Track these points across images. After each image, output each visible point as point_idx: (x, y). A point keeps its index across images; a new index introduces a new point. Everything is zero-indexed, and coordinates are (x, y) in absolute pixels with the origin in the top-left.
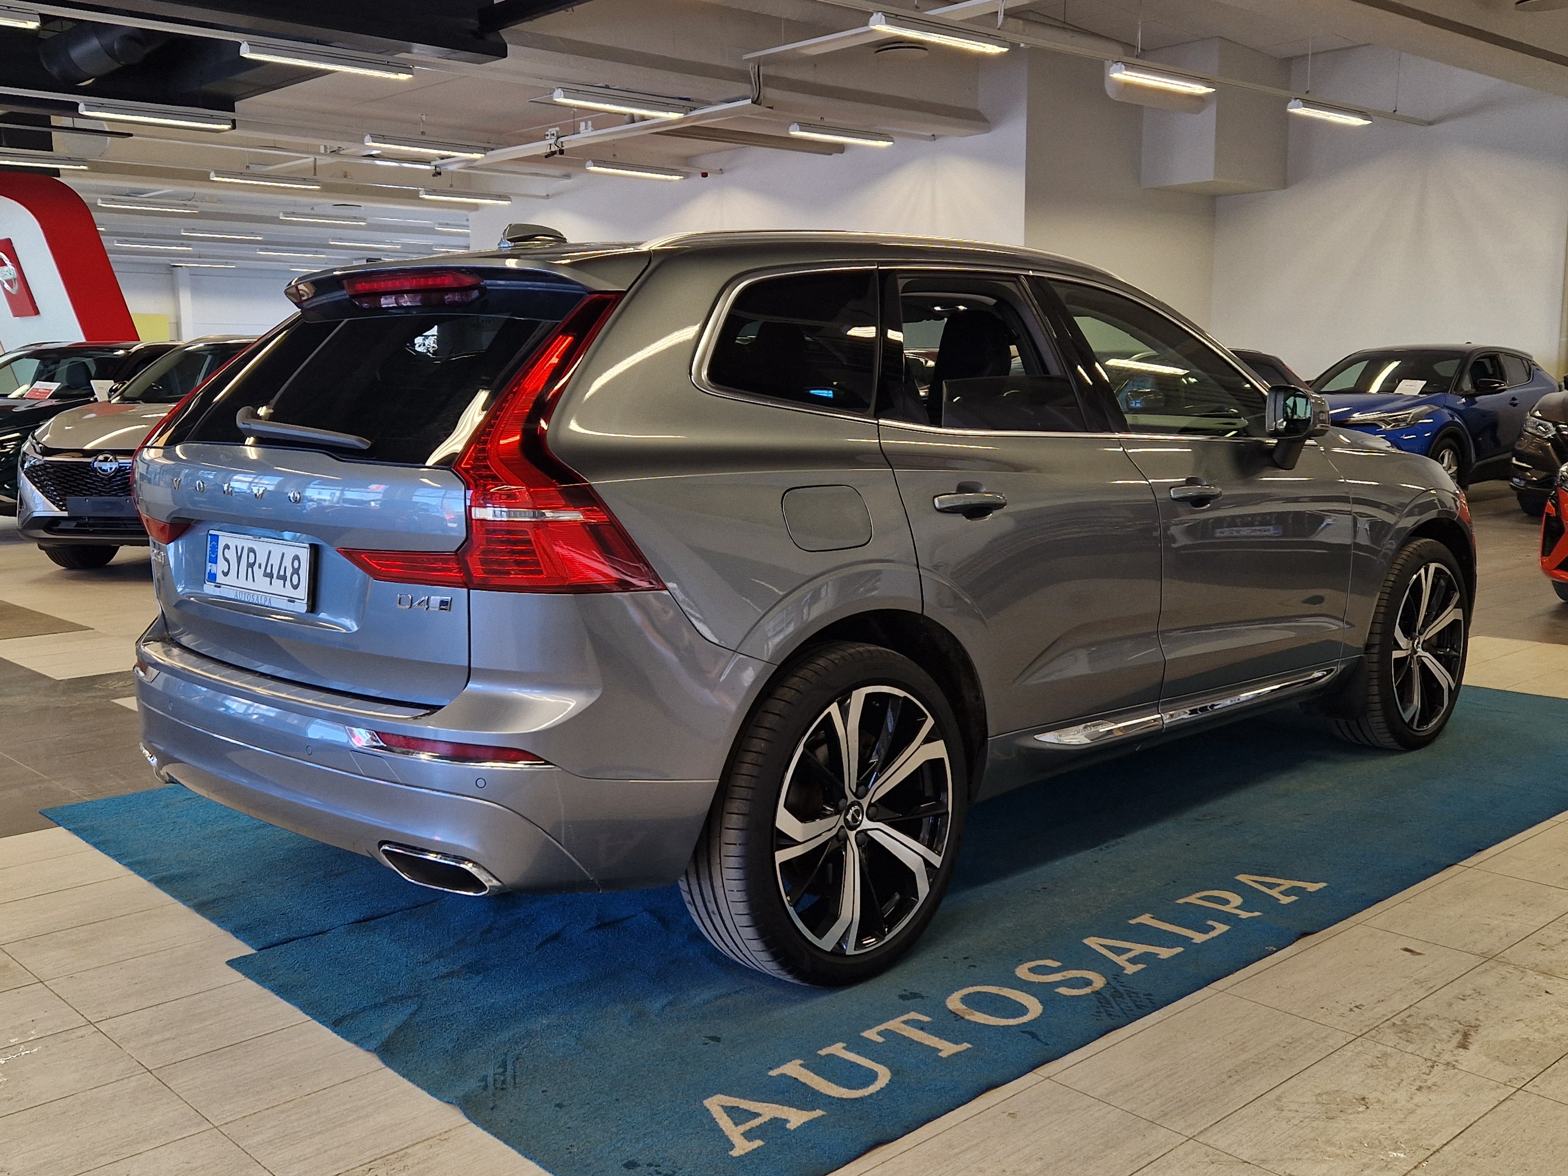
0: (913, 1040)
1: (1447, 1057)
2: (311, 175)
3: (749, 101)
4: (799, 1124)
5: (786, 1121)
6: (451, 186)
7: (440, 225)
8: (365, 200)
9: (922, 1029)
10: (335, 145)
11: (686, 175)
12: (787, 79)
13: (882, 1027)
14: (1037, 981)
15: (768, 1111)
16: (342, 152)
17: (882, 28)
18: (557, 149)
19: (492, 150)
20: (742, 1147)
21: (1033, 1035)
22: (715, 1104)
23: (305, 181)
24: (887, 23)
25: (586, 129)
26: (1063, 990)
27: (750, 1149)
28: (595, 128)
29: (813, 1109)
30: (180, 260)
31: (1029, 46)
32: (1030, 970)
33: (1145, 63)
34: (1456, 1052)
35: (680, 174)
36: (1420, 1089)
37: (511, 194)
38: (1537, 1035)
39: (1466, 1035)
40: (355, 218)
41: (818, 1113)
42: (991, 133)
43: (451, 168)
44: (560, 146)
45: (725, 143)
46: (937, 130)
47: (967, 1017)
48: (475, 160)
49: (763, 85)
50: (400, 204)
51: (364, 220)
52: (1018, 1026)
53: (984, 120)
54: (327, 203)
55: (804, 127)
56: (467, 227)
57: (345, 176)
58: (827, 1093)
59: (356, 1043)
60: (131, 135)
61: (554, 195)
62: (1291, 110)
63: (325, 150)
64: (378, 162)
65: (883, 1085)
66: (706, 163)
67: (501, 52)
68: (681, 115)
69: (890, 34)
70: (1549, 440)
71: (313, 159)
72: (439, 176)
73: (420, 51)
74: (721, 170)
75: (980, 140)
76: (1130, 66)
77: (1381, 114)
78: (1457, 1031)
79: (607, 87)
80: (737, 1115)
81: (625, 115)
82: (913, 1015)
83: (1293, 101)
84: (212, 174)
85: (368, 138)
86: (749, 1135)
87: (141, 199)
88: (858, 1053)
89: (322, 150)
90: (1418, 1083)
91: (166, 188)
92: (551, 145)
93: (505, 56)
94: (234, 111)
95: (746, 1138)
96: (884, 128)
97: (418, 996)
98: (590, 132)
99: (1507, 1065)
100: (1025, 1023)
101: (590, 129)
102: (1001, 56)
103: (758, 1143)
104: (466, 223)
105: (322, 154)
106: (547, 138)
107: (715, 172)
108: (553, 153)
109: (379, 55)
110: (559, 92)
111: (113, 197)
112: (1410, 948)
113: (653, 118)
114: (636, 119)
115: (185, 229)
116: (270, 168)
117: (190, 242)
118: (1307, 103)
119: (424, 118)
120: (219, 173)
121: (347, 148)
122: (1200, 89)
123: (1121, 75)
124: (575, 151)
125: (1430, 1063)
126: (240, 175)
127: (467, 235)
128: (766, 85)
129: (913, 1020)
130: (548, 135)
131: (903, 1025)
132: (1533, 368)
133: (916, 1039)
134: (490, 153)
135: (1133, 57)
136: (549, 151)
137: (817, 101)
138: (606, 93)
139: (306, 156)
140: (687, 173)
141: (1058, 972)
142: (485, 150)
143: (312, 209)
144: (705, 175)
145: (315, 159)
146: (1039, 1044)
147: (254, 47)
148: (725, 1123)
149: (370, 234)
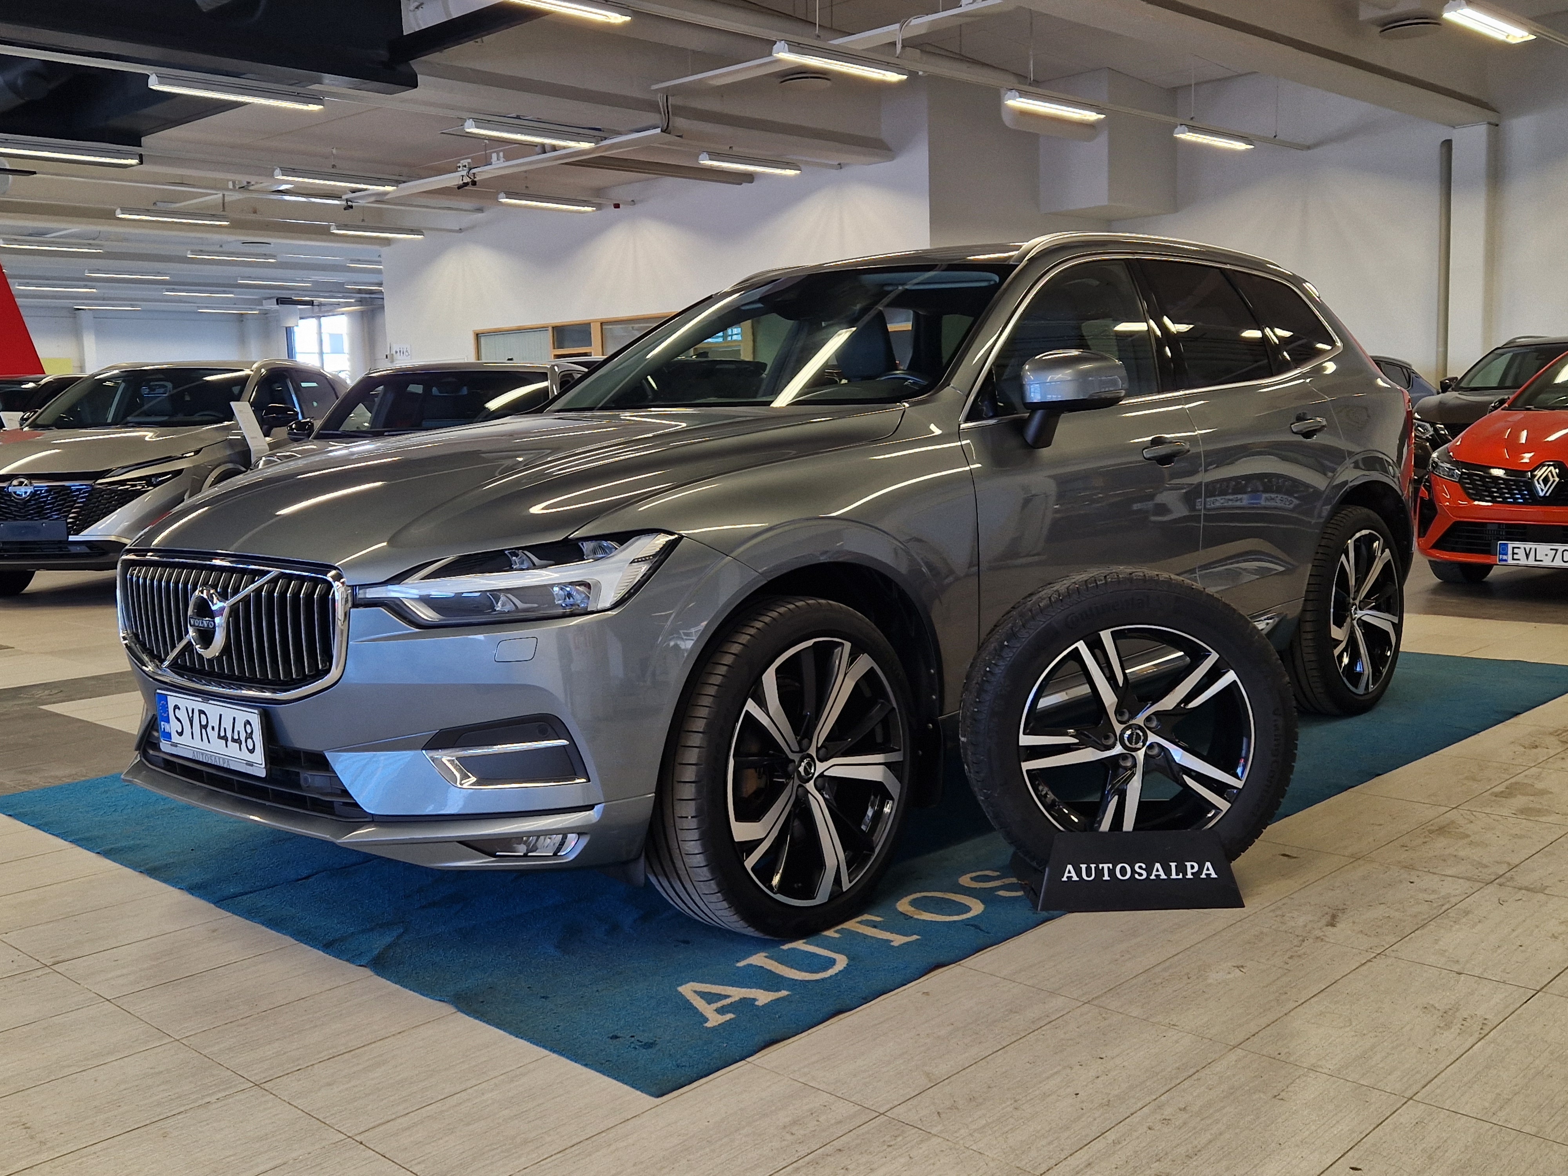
0: (867, 935)
1: (1318, 933)
2: (221, 211)
3: (659, 130)
4: (767, 1002)
5: (755, 1000)
6: (363, 220)
7: (353, 261)
8: (275, 237)
9: (875, 927)
10: (243, 179)
11: (599, 207)
12: (695, 109)
13: (839, 927)
14: (978, 887)
15: (736, 993)
16: (251, 188)
17: (785, 56)
18: (469, 180)
19: (404, 182)
20: (714, 1019)
21: (977, 927)
22: (688, 990)
23: (213, 217)
24: (790, 51)
25: (498, 159)
26: (1002, 893)
27: (723, 1021)
28: (507, 159)
29: (778, 990)
30: (84, 303)
31: (926, 74)
32: (972, 879)
33: (1039, 91)
34: (1325, 929)
35: (592, 205)
36: (1291, 957)
37: (426, 229)
38: (1397, 913)
39: (1334, 917)
40: (265, 256)
41: (784, 993)
42: (895, 161)
43: (362, 202)
44: (472, 178)
45: (639, 174)
46: (844, 158)
47: (916, 917)
48: (386, 193)
49: (673, 114)
50: (311, 240)
51: (273, 257)
52: (962, 921)
53: (889, 149)
54: (234, 239)
55: (714, 156)
56: (379, 263)
57: (255, 212)
58: (791, 977)
59: (347, 960)
60: (34, 173)
61: (467, 229)
62: (1178, 136)
63: (234, 186)
64: (287, 198)
65: (841, 968)
66: (618, 194)
67: (412, 83)
68: (592, 145)
69: (795, 63)
70: (1427, 440)
71: (221, 195)
72: (351, 210)
73: (330, 82)
74: (633, 201)
75: (884, 167)
76: (1024, 94)
77: (1264, 139)
78: (1327, 914)
79: (518, 117)
80: (710, 998)
81: (536, 146)
82: (866, 917)
83: (1179, 127)
84: (118, 211)
85: (278, 171)
86: (721, 1011)
87: (49, 240)
88: (817, 946)
89: (231, 185)
90: (1289, 954)
91: (74, 227)
92: (463, 176)
93: (416, 86)
94: (140, 146)
95: (719, 1013)
96: (791, 157)
97: (403, 922)
98: (502, 163)
99: (1370, 936)
100: (968, 919)
101: (502, 160)
102: (900, 84)
103: (729, 1016)
104: (379, 259)
105: (231, 190)
106: (459, 169)
107: (626, 203)
108: (466, 184)
109: (290, 87)
110: (470, 122)
111: (16, 237)
112: (1287, 853)
113: (564, 148)
114: (547, 149)
115: (89, 270)
116: (178, 205)
117: (94, 284)
118: (1193, 129)
119: (334, 151)
120: (124, 210)
121: (257, 183)
122: (1091, 116)
123: (1016, 103)
124: (487, 182)
125: (1301, 938)
126: (147, 212)
127: (379, 272)
128: (674, 114)
129: (867, 920)
130: (460, 167)
131: (858, 925)
132: (1412, 375)
133: (869, 934)
134: (402, 186)
135: (1026, 84)
136: (461, 182)
137: (727, 131)
138: (519, 123)
139: (216, 192)
140: (600, 204)
141: (998, 880)
142: (396, 183)
143: (221, 246)
144: (617, 206)
145: (224, 195)
146: (981, 933)
147: (162, 79)
148: (700, 1004)
149: (279, 272)
